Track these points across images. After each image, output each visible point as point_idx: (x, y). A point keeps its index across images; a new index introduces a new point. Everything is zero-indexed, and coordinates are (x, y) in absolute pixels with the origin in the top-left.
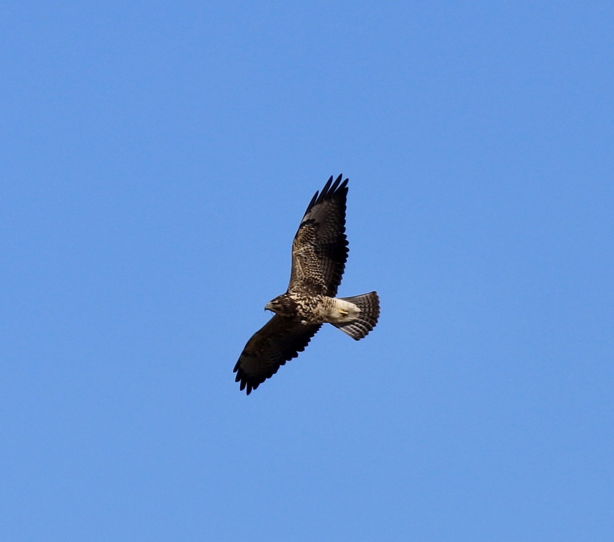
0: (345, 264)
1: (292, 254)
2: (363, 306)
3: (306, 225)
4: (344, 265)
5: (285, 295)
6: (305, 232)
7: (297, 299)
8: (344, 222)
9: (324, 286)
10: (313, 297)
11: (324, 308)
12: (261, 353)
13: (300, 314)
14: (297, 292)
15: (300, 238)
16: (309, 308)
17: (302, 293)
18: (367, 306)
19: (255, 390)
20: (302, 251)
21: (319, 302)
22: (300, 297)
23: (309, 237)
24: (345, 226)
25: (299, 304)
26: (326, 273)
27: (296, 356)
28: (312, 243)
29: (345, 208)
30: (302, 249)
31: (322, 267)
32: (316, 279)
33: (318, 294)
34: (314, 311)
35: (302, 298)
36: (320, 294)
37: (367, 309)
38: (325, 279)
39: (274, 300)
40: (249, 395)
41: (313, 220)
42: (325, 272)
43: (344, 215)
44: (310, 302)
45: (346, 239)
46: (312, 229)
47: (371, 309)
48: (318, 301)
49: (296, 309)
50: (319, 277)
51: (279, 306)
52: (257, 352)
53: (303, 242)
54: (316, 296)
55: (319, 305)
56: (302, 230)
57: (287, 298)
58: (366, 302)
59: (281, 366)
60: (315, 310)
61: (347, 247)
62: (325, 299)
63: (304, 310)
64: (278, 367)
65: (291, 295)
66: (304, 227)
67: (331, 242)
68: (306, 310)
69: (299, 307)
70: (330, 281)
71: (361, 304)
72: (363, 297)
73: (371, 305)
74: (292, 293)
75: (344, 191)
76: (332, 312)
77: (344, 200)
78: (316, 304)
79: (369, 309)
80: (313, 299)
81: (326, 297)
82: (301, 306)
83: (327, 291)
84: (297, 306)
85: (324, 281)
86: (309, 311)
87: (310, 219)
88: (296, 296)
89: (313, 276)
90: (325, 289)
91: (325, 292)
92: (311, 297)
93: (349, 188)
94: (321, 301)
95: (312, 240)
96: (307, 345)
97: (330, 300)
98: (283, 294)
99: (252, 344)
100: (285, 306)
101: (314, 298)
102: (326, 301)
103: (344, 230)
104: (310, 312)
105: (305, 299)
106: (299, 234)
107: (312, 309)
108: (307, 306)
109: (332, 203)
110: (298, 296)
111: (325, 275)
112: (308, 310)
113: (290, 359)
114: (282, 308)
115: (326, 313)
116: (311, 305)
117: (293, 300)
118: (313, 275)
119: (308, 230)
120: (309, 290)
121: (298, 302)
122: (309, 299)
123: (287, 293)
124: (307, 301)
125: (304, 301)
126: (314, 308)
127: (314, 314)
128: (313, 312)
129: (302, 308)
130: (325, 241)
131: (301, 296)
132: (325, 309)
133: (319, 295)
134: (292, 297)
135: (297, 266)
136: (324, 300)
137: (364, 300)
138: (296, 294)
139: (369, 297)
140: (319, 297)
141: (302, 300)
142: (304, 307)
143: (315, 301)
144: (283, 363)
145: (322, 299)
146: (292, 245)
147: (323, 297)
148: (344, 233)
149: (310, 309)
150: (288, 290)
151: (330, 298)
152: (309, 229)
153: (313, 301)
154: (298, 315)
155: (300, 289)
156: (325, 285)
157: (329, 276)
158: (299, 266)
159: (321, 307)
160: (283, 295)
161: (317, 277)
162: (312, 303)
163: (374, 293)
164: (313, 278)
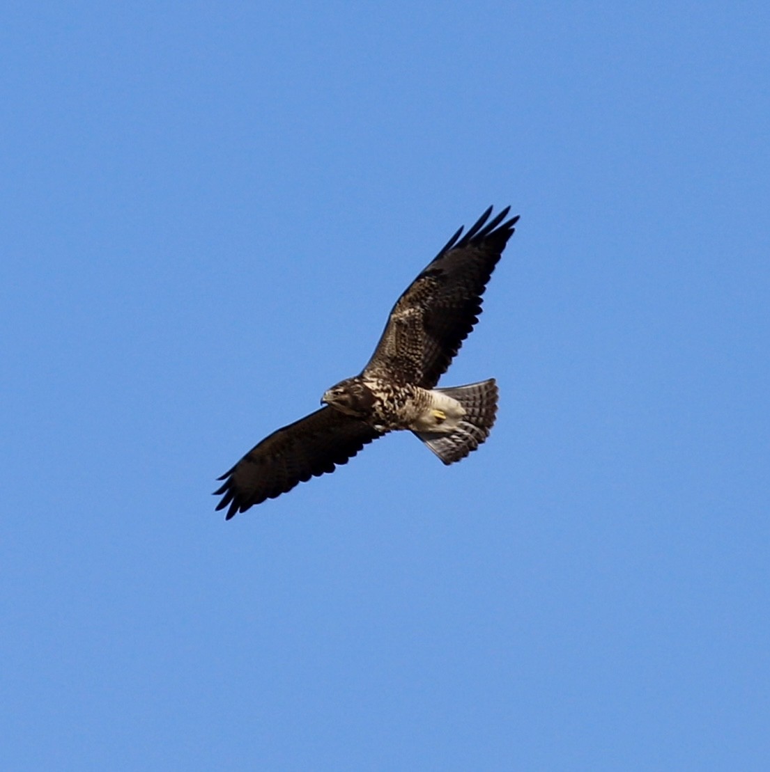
0: (463, 341)
1: (390, 317)
2: (471, 403)
3: (427, 277)
4: (461, 343)
5: (356, 380)
6: (422, 288)
7: (377, 390)
8: (487, 279)
9: (419, 372)
10: (400, 387)
11: (414, 407)
12: (274, 458)
13: (377, 415)
14: (378, 377)
15: (411, 295)
16: (392, 405)
17: (385, 379)
18: (477, 404)
19: (243, 514)
20: (405, 315)
21: (408, 397)
22: (381, 387)
23: (423, 295)
24: (486, 286)
25: (379, 399)
26: (429, 352)
27: (331, 469)
28: (425, 304)
29: (498, 258)
30: (406, 312)
31: (426, 342)
32: (411, 360)
33: (406, 382)
34: (399, 411)
35: (385, 388)
36: (410, 383)
37: (477, 410)
38: (423, 362)
39: (336, 387)
40: (229, 520)
41: (441, 271)
42: (427, 350)
43: (492, 269)
44: (396, 396)
45: (481, 306)
46: (434, 283)
47: (484, 410)
48: (407, 394)
49: (373, 406)
50: (417, 357)
51: (346, 396)
52: (269, 458)
53: (412, 303)
54: (404, 386)
55: (408, 403)
56: (418, 284)
57: (359, 386)
58: (478, 395)
59: (301, 483)
60: (401, 410)
61: (477, 316)
62: (418, 392)
63: (384, 408)
64: (295, 484)
65: (368, 381)
66: (423, 280)
67: (454, 306)
68: (387, 409)
69: (378, 403)
70: (431, 364)
71: (468, 399)
72: (473, 388)
73: (485, 402)
74: (369, 379)
75: (507, 232)
76: (423, 413)
77: (502, 247)
78: (404, 400)
79: (481, 410)
80: (400, 392)
81: (419, 389)
82: (382, 402)
83: (422, 379)
84: (374, 402)
85: (420, 364)
86: (391, 411)
87: (437, 269)
88: (375, 383)
89: (408, 355)
90: (419, 375)
91: (419, 380)
92: (398, 388)
93: (516, 230)
94: (411, 395)
95: (426, 300)
96: (354, 454)
97: (424, 393)
98: (352, 376)
99: (267, 445)
100: (355, 398)
101: (402, 390)
102: (419, 395)
103: (482, 290)
104: (394, 412)
105: (388, 391)
106: (411, 289)
107: (397, 407)
108: (390, 403)
109: (479, 249)
110: (378, 384)
111: (426, 356)
112: (390, 409)
113: (318, 474)
114: (350, 401)
115: (414, 416)
116: (396, 401)
117: (370, 389)
118: (408, 353)
119: (426, 285)
120: (396, 376)
121: (378, 395)
122: (395, 390)
123: (361, 377)
124: (391, 395)
125: (387, 395)
126: (400, 406)
127: (397, 417)
128: (398, 414)
129: (382, 405)
130: (445, 304)
131: (383, 385)
132: (416, 409)
133: (408, 385)
134: (369, 385)
135: (389, 338)
136: (416, 393)
137: (474, 392)
138: (375, 379)
139: (483, 388)
140: (408, 389)
141: (385, 391)
142: (385, 405)
143: (403, 394)
144: (306, 479)
145: (413, 391)
146: (393, 305)
147: (415, 387)
148: (481, 297)
149: (395, 408)
150: (363, 372)
151: (424, 390)
152: (429, 283)
153: (400, 395)
154: (374, 415)
155: (383, 372)
156: (422, 370)
157: (431, 358)
158: (391, 339)
159: (411, 405)
160: (352, 380)
161: (413, 356)
162: (398, 398)
163: (492, 381)
164: (407, 358)
